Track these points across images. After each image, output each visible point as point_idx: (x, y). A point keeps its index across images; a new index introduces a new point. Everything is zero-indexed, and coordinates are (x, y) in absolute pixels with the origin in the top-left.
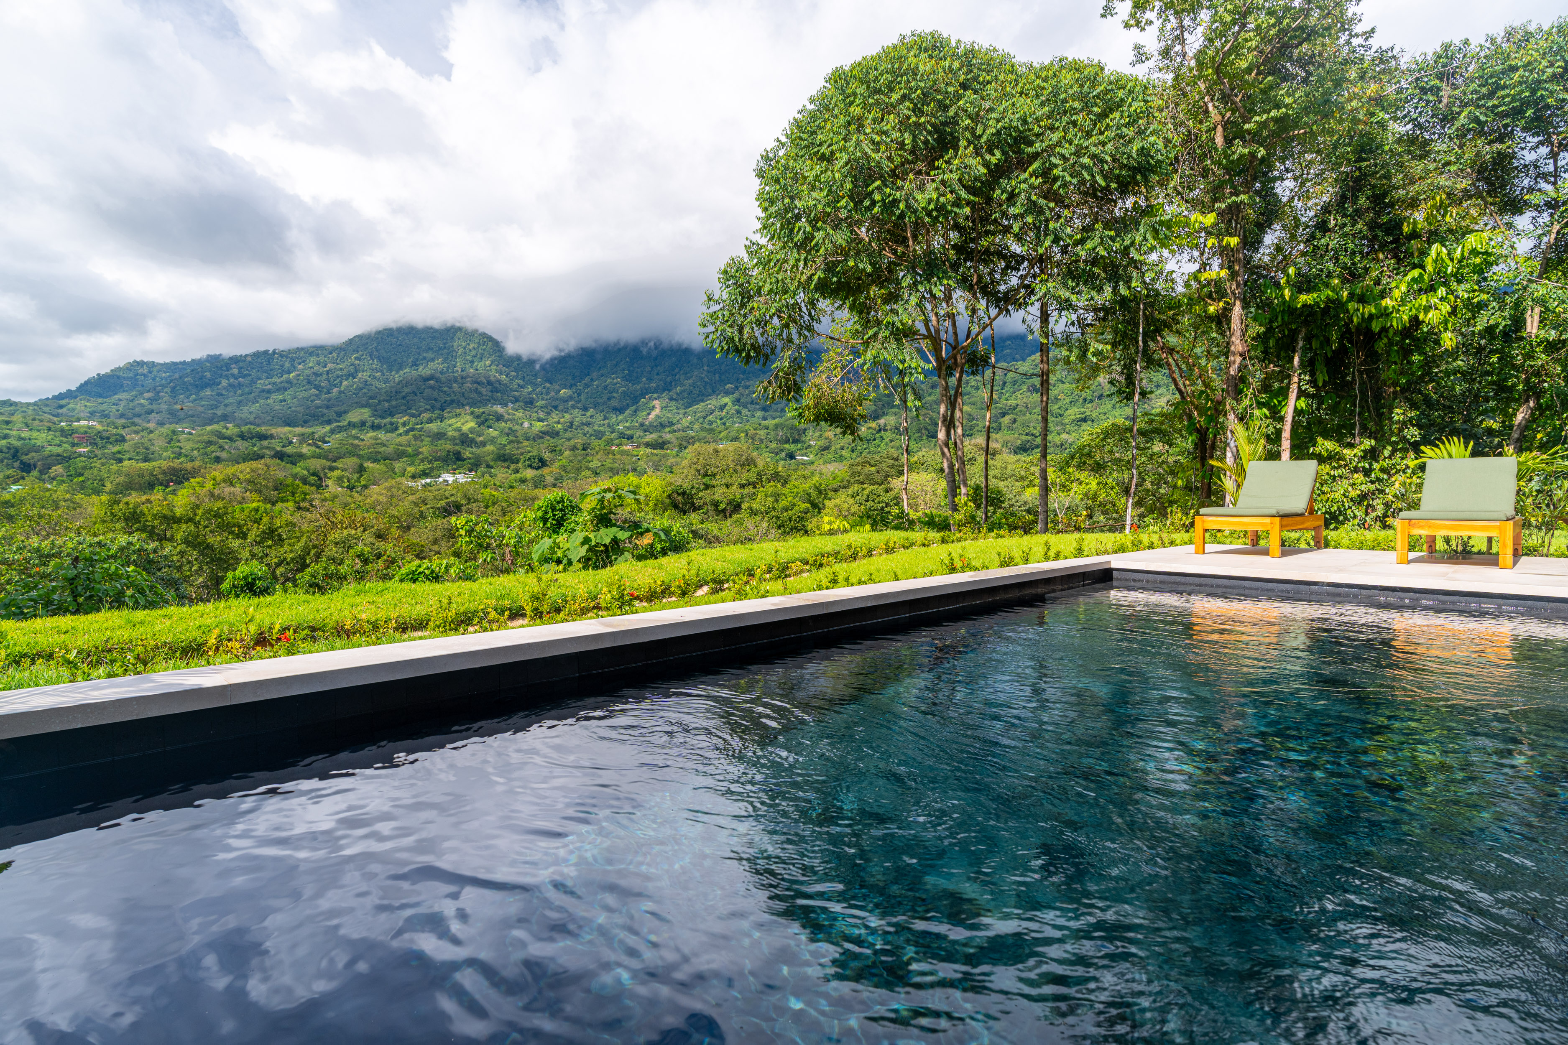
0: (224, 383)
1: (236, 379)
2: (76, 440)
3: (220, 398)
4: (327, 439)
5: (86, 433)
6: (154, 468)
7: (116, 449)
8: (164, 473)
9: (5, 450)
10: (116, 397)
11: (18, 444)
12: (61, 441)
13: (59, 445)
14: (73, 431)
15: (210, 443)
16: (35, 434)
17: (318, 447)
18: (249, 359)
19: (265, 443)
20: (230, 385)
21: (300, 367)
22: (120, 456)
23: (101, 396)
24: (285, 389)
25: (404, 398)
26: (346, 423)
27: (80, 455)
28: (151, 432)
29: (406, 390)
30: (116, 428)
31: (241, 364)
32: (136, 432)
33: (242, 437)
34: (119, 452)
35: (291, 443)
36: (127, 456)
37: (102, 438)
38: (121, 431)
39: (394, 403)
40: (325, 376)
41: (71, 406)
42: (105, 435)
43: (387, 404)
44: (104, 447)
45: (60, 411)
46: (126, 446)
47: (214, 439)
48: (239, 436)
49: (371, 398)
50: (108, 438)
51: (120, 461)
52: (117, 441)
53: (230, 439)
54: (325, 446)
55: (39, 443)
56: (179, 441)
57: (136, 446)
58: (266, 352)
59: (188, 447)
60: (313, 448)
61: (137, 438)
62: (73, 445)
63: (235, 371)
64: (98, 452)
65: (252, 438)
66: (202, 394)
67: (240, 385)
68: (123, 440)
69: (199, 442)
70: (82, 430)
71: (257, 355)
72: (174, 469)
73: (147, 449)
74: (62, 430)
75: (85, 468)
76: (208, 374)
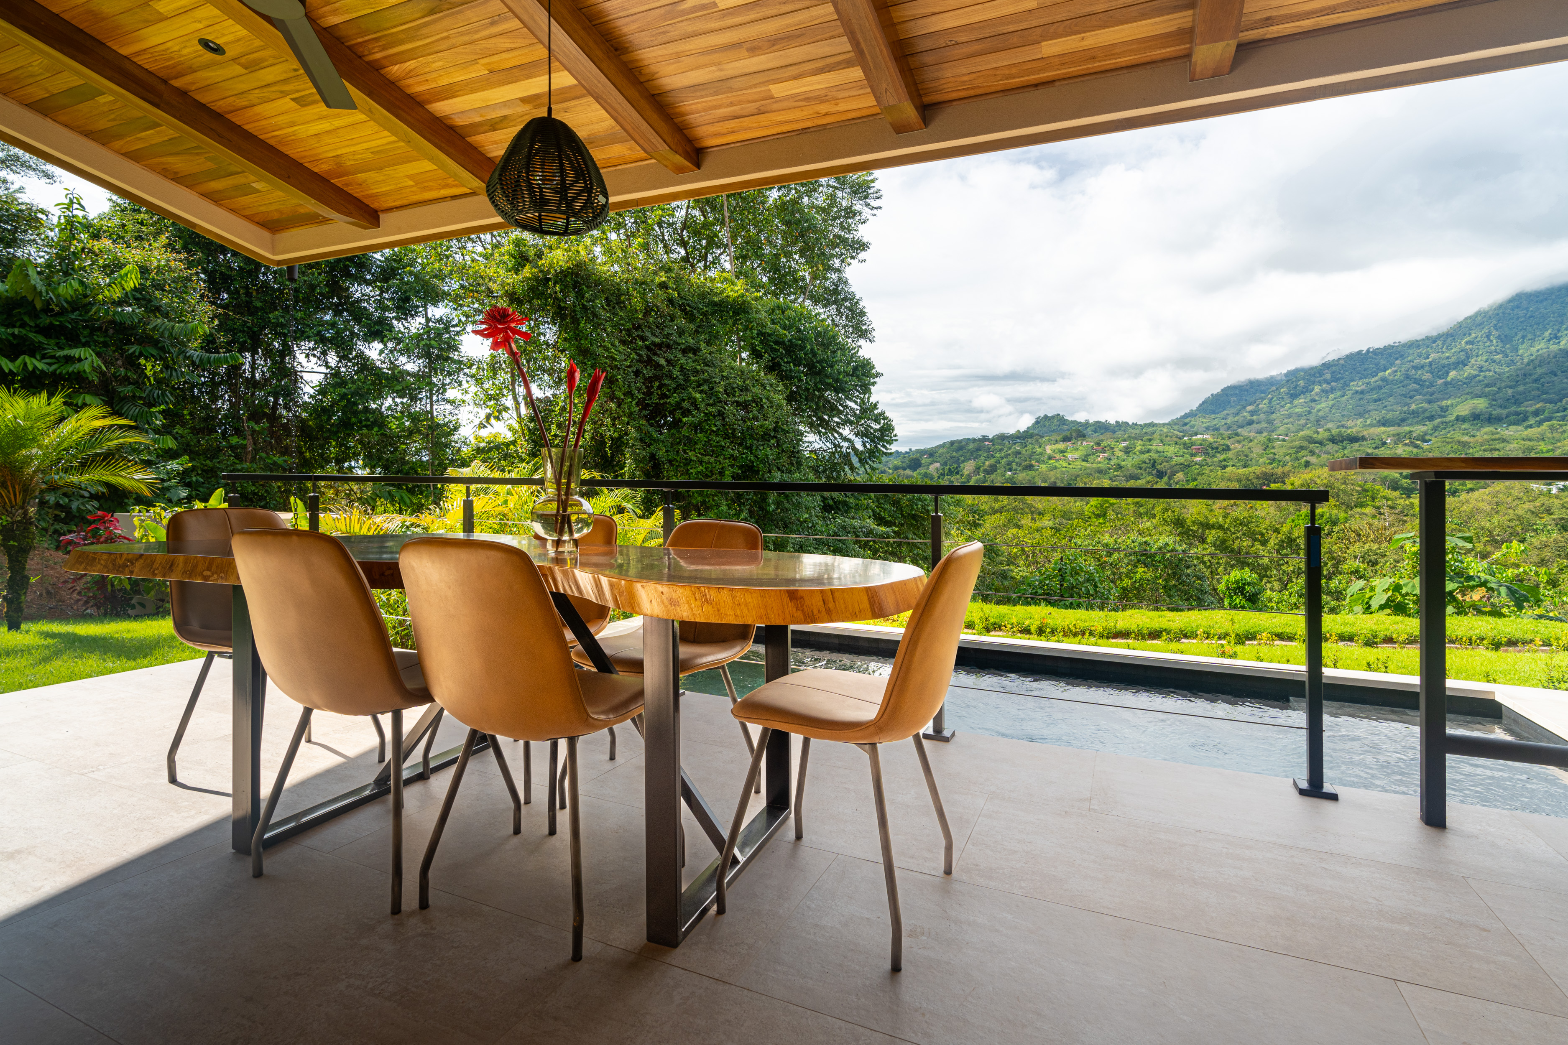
0: (1317, 389)
1: (1329, 383)
2: (1194, 451)
3: (1313, 404)
4: (1427, 438)
5: (1201, 445)
6: (1250, 473)
7: (1222, 457)
8: (1258, 478)
9: (1147, 461)
10: (1225, 412)
11: (1155, 456)
12: (1184, 453)
13: (1183, 456)
14: (1193, 444)
15: (1301, 448)
16: (1166, 448)
17: (1417, 447)
18: (1342, 362)
19: (1356, 445)
20: (1323, 391)
21: (1398, 362)
22: (1224, 463)
23: (1213, 412)
24: (1380, 388)
25: (1536, 381)
26: (1453, 418)
27: (1196, 464)
28: (1251, 441)
29: (1539, 371)
30: (1223, 439)
31: (1334, 368)
32: (1239, 442)
33: (1333, 440)
34: (1225, 460)
35: (1384, 443)
36: (1231, 463)
37: (1212, 449)
38: (1228, 442)
39: (1521, 388)
40: (1427, 368)
41: (1192, 423)
42: (1215, 445)
43: (1510, 391)
44: (1214, 456)
45: (1185, 428)
46: (1230, 454)
47: (1305, 444)
48: (1330, 440)
49: (1487, 386)
50: (1217, 448)
51: (1224, 467)
52: (1223, 450)
53: (1321, 443)
54: (1425, 446)
55: (1169, 455)
56: (1273, 448)
57: (1238, 454)
58: (1360, 352)
59: (1281, 453)
60: (1411, 449)
61: (1239, 446)
62: (1192, 455)
63: (1328, 376)
64: (1209, 460)
65: (1342, 442)
66: (1296, 402)
67: (1333, 390)
68: (1227, 449)
69: (1292, 448)
70: (1198, 442)
71: (1351, 357)
72: (1265, 474)
73: (1246, 456)
74: (1185, 444)
75: (1199, 474)
76: (1302, 383)
